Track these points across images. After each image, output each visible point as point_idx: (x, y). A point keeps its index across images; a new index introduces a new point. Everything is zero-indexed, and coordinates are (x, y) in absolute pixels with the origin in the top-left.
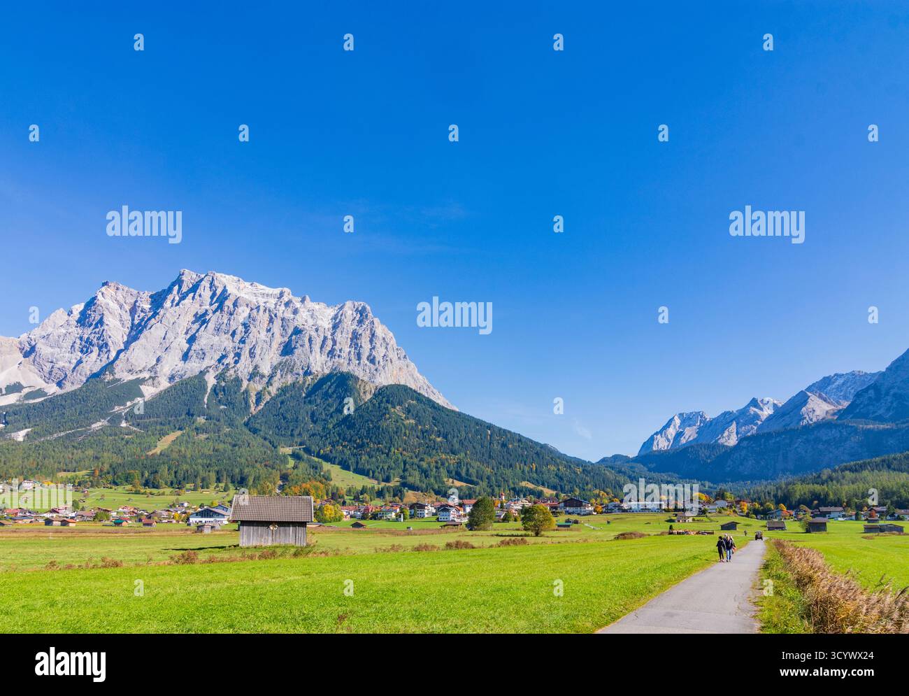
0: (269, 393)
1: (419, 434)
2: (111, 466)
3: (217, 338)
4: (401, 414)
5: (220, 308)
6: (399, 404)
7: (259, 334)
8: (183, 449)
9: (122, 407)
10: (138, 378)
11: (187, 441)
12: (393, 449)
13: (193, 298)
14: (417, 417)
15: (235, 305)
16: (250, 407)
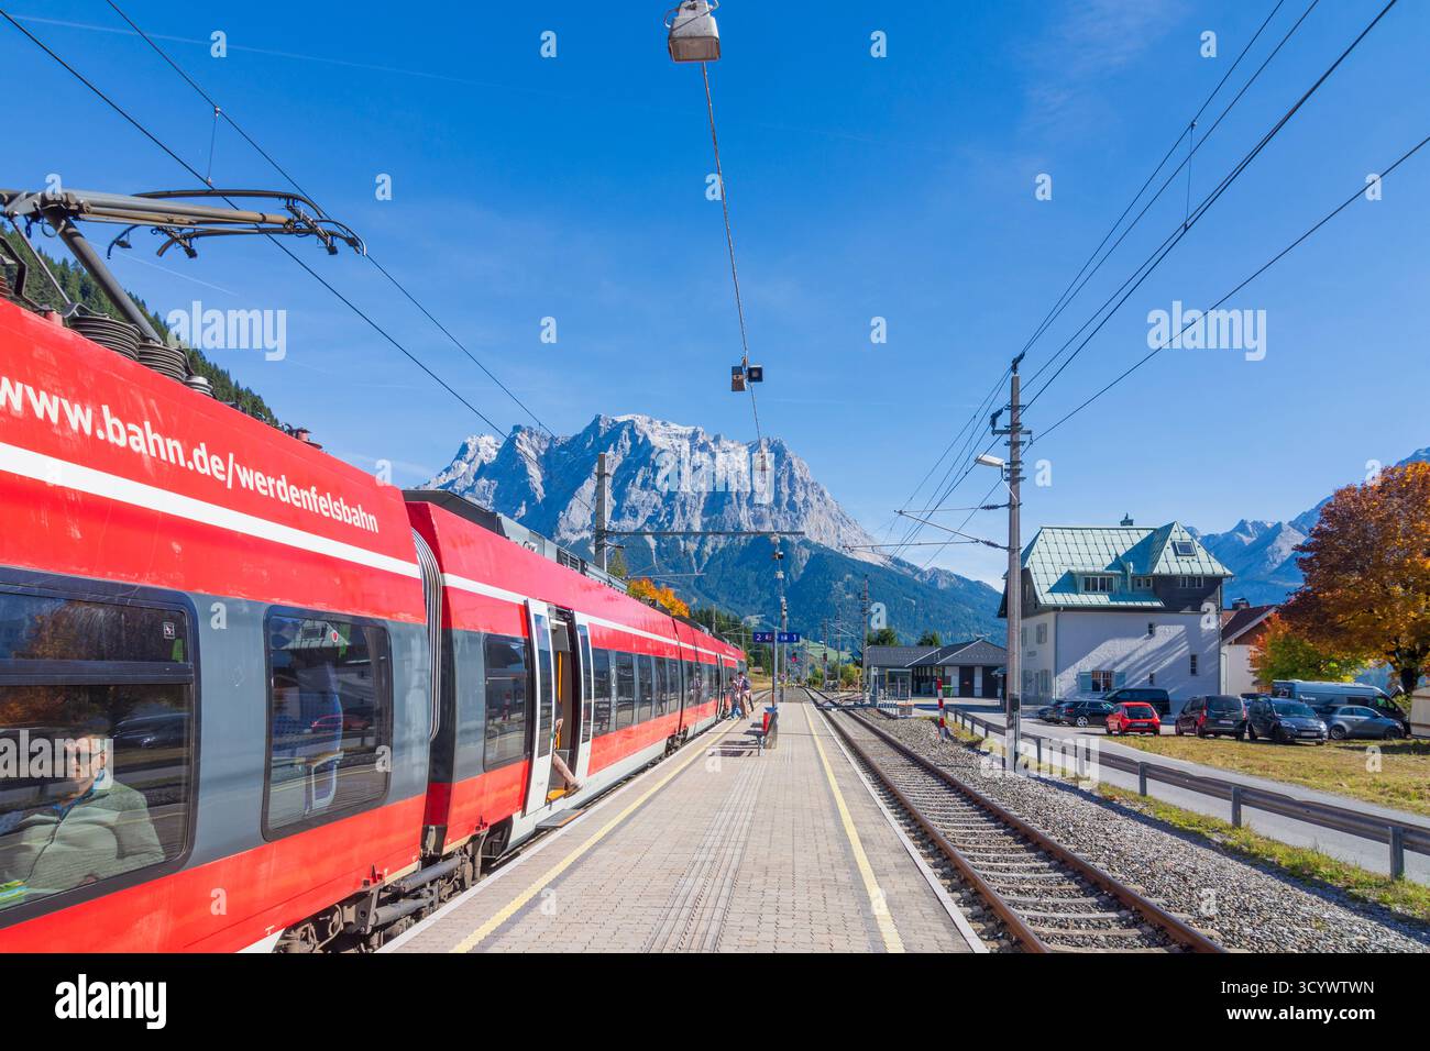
0: (706, 553)
10: (582, 539)
16: (694, 569)
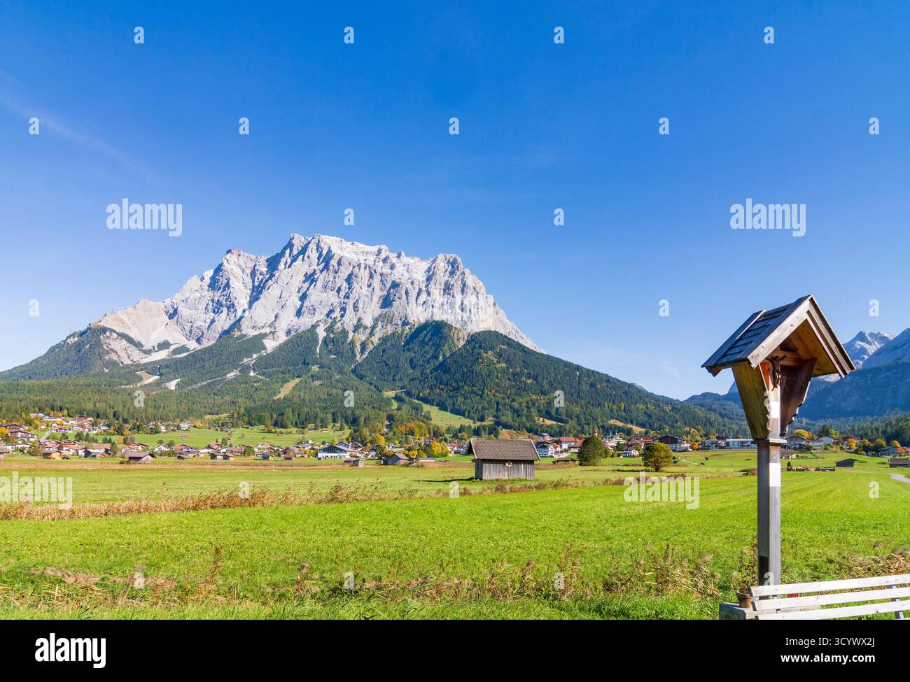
0: (372, 343)
1: (510, 377)
2: (246, 410)
3: (325, 295)
4: (493, 358)
5: (326, 267)
6: (492, 349)
7: (360, 289)
8: (302, 394)
9: (250, 359)
10: (260, 334)
11: (305, 388)
12: (486, 391)
13: (303, 260)
14: (508, 361)
15: (339, 263)
16: (355, 355)
